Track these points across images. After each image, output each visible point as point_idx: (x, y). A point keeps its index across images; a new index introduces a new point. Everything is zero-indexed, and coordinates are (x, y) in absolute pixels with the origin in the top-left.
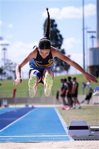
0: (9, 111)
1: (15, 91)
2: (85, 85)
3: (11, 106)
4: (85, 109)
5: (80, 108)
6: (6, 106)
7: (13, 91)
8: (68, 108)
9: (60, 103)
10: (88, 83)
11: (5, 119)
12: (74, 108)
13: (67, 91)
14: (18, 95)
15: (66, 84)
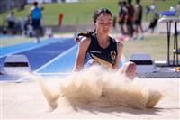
0: (54, 42)
1: (61, 16)
2: (149, 9)
4: (148, 39)
5: (142, 38)
7: (58, 17)
9: (117, 32)
10: (153, 7)
12: (135, 39)
13: (127, 17)
14: (65, 22)
15: (125, 9)
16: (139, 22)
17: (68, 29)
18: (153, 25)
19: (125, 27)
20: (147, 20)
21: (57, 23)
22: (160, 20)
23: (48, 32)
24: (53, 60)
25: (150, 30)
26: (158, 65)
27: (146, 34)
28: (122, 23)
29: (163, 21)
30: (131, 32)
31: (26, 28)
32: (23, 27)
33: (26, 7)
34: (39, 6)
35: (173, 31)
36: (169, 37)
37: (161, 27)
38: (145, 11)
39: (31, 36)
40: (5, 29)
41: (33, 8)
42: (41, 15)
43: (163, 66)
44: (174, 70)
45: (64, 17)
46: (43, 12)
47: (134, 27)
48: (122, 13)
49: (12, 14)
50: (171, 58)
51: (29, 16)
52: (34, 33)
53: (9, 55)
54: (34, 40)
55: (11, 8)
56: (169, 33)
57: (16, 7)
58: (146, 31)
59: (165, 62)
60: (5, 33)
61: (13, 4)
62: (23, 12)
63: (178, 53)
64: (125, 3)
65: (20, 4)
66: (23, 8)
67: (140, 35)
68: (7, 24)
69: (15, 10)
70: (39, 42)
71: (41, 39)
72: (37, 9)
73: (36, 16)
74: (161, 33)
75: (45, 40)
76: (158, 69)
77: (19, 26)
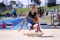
1: (22, 12)
2: (46, 10)
5: (44, 18)
6: (19, 17)
8: (40, 18)
10: (47, 9)
11: (18, 22)
15: (39, 10)
16: (43, 13)
18: (47, 14)
19: (39, 15)
20: (45, 13)
22: (49, 13)
23: (18, 16)
24: (20, 24)
25: (46, 16)
26: (48, 25)
27: (45, 17)
29: (50, 13)
30: (41, 16)
31: (12, 15)
32: (11, 15)
33: (12, 9)
34: (16, 9)
35: (52, 16)
36: (51, 17)
38: (45, 10)
39: (13, 17)
40: (6, 15)
41: (14, 10)
42: (16, 12)
43: (50, 25)
44: (53, 26)
45: (23, 12)
46: (17, 11)
47: (42, 15)
48: (38, 11)
49: (8, 11)
50: (52, 23)
51: (13, 12)
52: (14, 16)
53: (7, 22)
54: (14, 18)
55: (8, 10)
56: (51, 16)
57: (9, 9)
58: (45, 16)
59: (50, 24)
60: (6, 16)
61: (8, 8)
62: (11, 11)
63: (54, 22)
64: (39, 8)
65: (10, 9)
66: (11, 10)
67: (43, 17)
68: (7, 14)
69: (9, 10)
70: (16, 19)
71: (16, 18)
72: (15, 10)
74: (49, 16)
75: (17, 18)
76: (48, 26)
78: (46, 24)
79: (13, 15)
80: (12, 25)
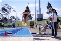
1: (19, 24)
3: (18, 28)
4: (35, 29)
8: (31, 29)
17: (20, 27)
18: (36, 26)
21: (18, 25)
22: (38, 25)
23: (16, 27)
24: (17, 33)
28: (30, 26)
35: (40, 27)
36: (39, 29)
37: (38, 27)
43: (38, 34)
44: (40, 35)
54: (13, 29)
55: (9, 22)
60: (8, 27)
63: (41, 32)
66: (11, 22)
73: (14, 24)
75: (15, 29)
77: (10, 26)
78: (36, 34)
79: (13, 26)
80: (11, 33)
